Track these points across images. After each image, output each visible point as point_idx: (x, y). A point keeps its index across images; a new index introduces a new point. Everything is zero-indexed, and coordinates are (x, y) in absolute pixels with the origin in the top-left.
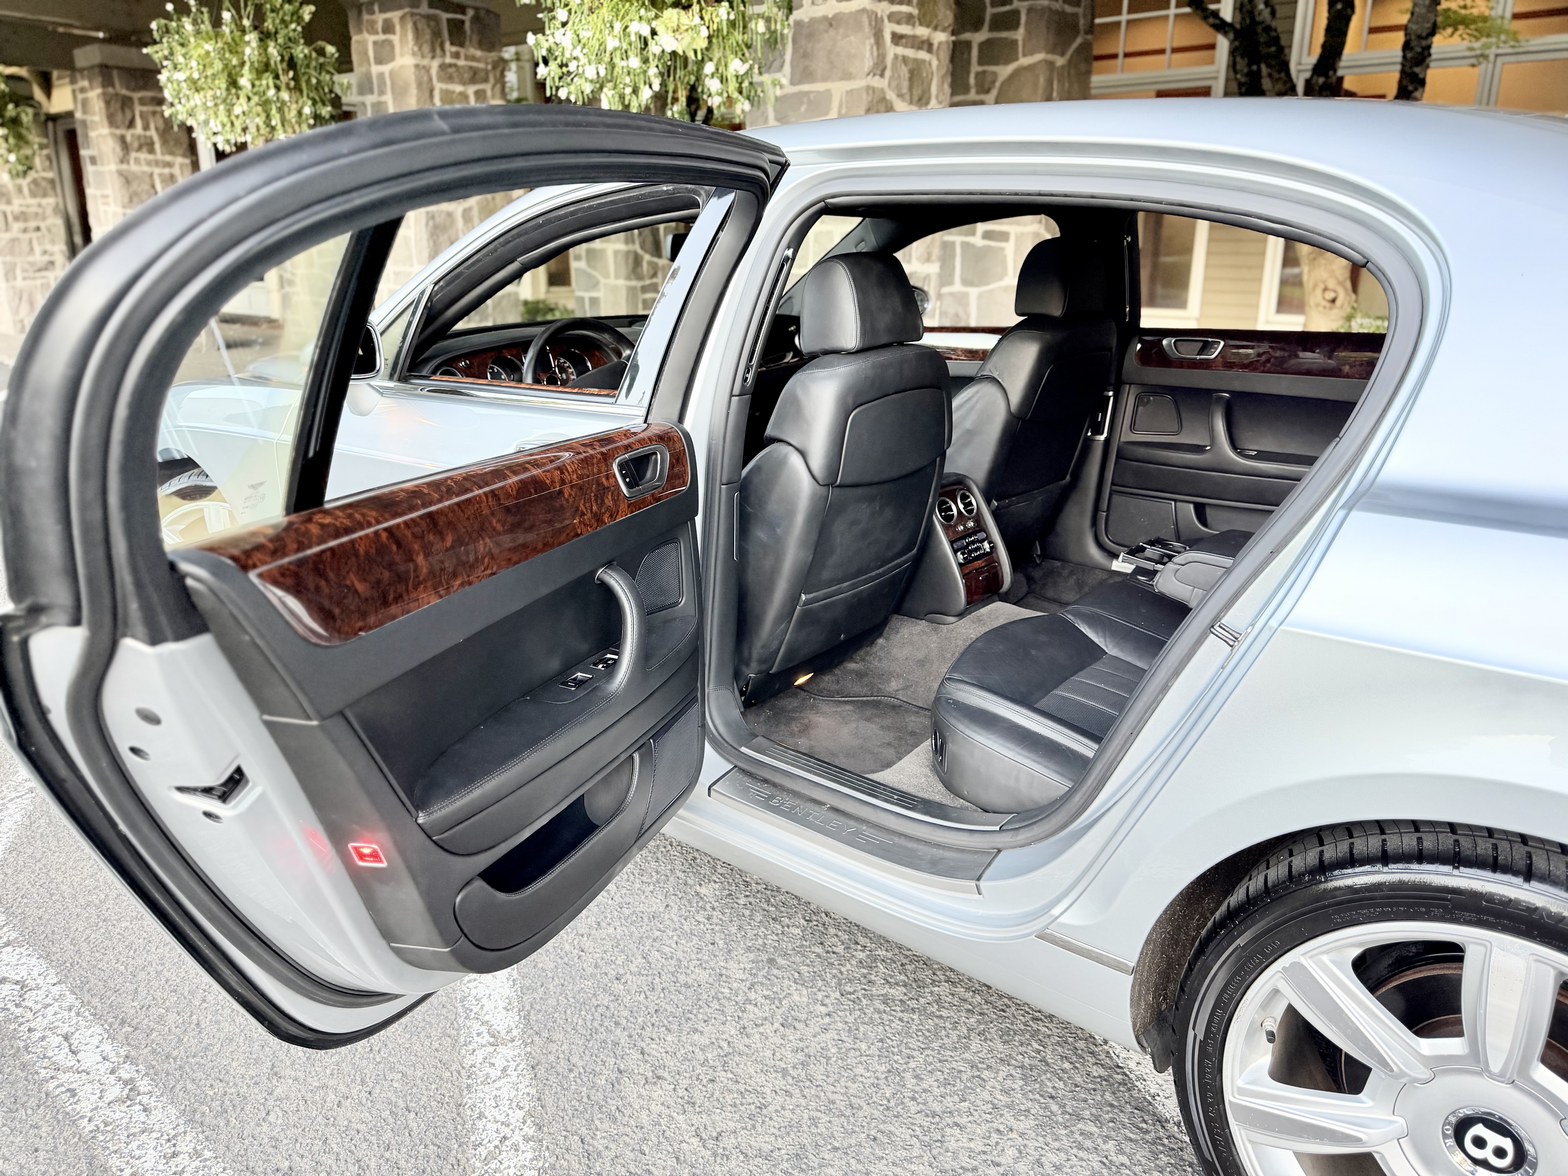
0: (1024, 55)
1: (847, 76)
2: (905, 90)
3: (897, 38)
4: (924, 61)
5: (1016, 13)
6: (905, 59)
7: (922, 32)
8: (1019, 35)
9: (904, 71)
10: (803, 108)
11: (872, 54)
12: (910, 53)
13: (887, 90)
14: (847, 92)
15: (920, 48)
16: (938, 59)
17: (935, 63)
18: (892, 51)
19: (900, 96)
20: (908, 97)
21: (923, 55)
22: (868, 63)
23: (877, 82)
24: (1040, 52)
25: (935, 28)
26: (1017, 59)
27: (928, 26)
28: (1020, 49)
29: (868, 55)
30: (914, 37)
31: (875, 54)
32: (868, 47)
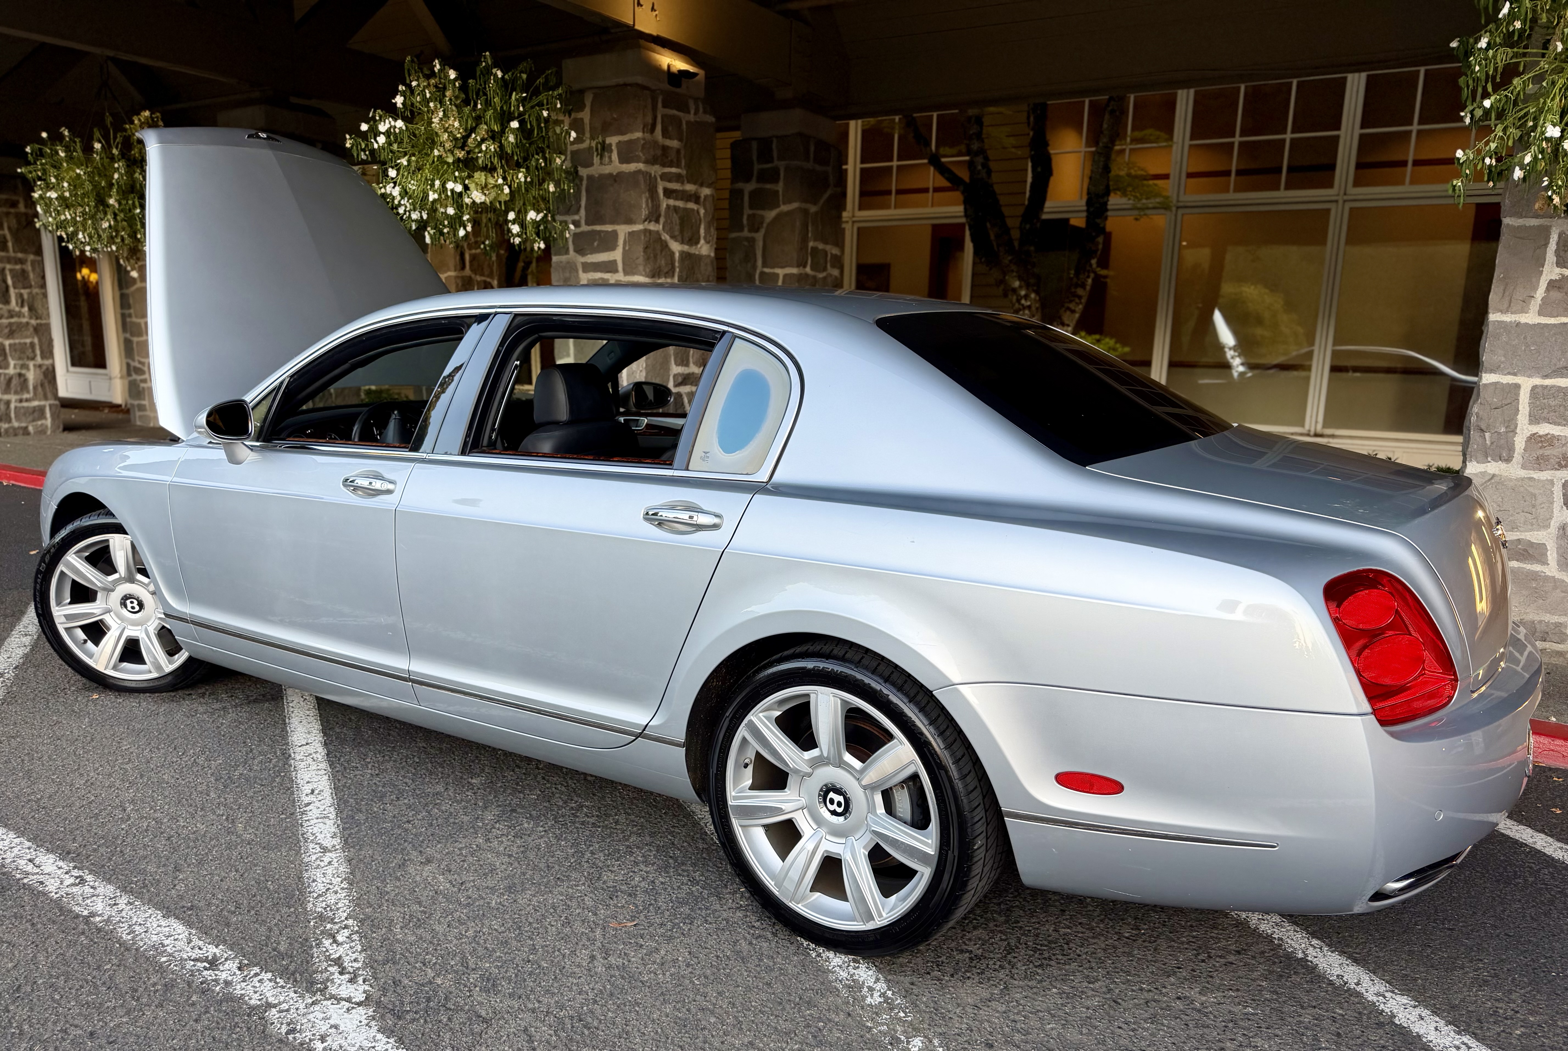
0: (784, 203)
1: (629, 221)
2: (677, 233)
3: (668, 193)
4: (693, 210)
5: (776, 171)
6: (676, 209)
7: (690, 187)
8: (780, 187)
9: (676, 218)
10: (596, 244)
11: (647, 205)
12: (680, 204)
13: (662, 232)
14: (630, 233)
15: (690, 201)
16: (705, 209)
17: (702, 211)
18: (665, 203)
19: (673, 237)
20: (679, 238)
21: (691, 205)
22: (644, 212)
23: (652, 227)
24: (795, 201)
25: (702, 185)
26: (779, 206)
27: (695, 183)
28: (781, 198)
29: (644, 206)
30: (684, 191)
31: (650, 205)
32: (644, 200)
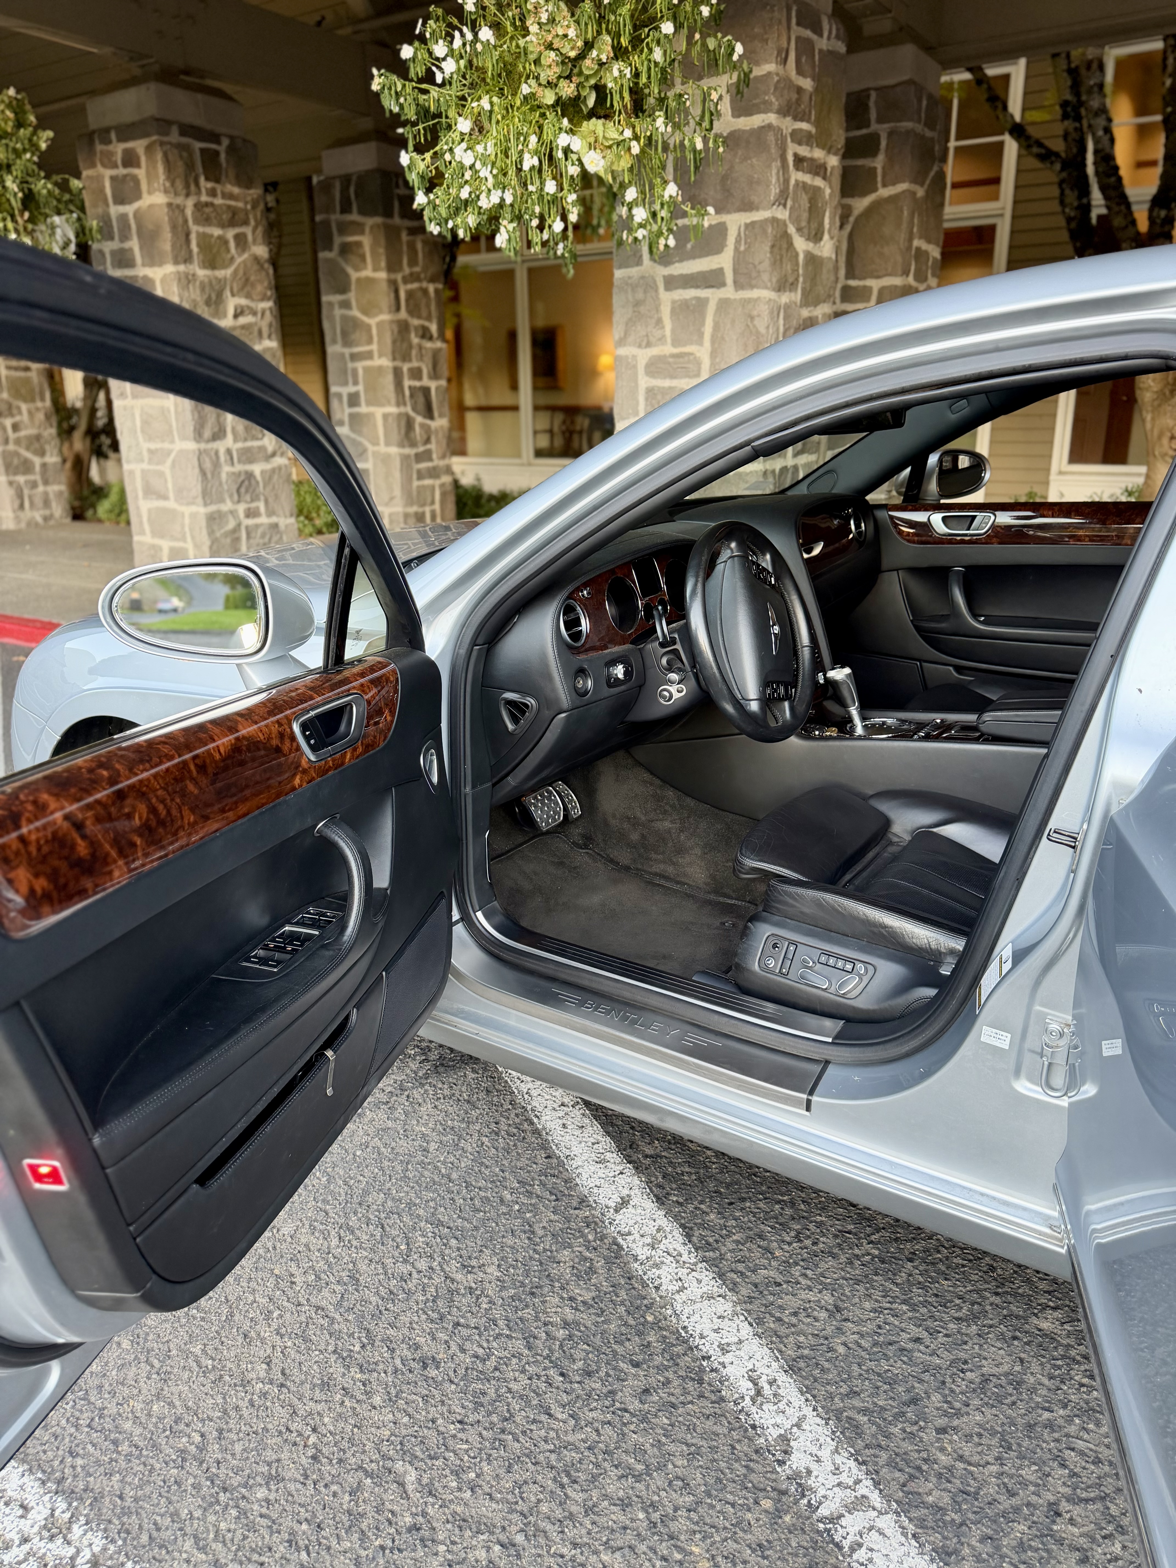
0: (884, 185)
1: (748, 206)
2: (804, 224)
3: (798, 162)
4: (820, 189)
5: (874, 140)
6: (804, 187)
7: (818, 154)
8: (879, 162)
9: (802, 201)
10: (689, 246)
11: (778, 179)
12: (808, 179)
13: (788, 222)
14: (747, 226)
15: (816, 174)
16: (831, 187)
17: (828, 191)
18: (797, 176)
19: (799, 230)
20: (806, 231)
21: (819, 182)
22: (774, 190)
23: (782, 214)
24: (904, 181)
25: (829, 152)
26: (875, 190)
27: (823, 149)
28: (879, 179)
29: (774, 180)
30: (812, 160)
31: (781, 179)
32: (774, 172)
